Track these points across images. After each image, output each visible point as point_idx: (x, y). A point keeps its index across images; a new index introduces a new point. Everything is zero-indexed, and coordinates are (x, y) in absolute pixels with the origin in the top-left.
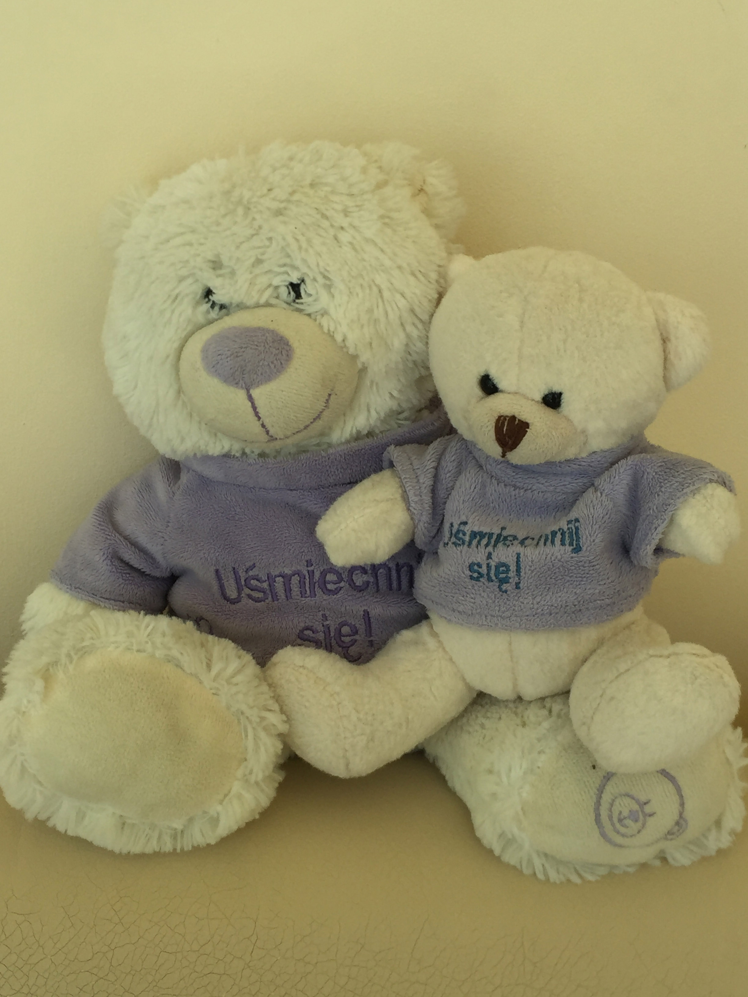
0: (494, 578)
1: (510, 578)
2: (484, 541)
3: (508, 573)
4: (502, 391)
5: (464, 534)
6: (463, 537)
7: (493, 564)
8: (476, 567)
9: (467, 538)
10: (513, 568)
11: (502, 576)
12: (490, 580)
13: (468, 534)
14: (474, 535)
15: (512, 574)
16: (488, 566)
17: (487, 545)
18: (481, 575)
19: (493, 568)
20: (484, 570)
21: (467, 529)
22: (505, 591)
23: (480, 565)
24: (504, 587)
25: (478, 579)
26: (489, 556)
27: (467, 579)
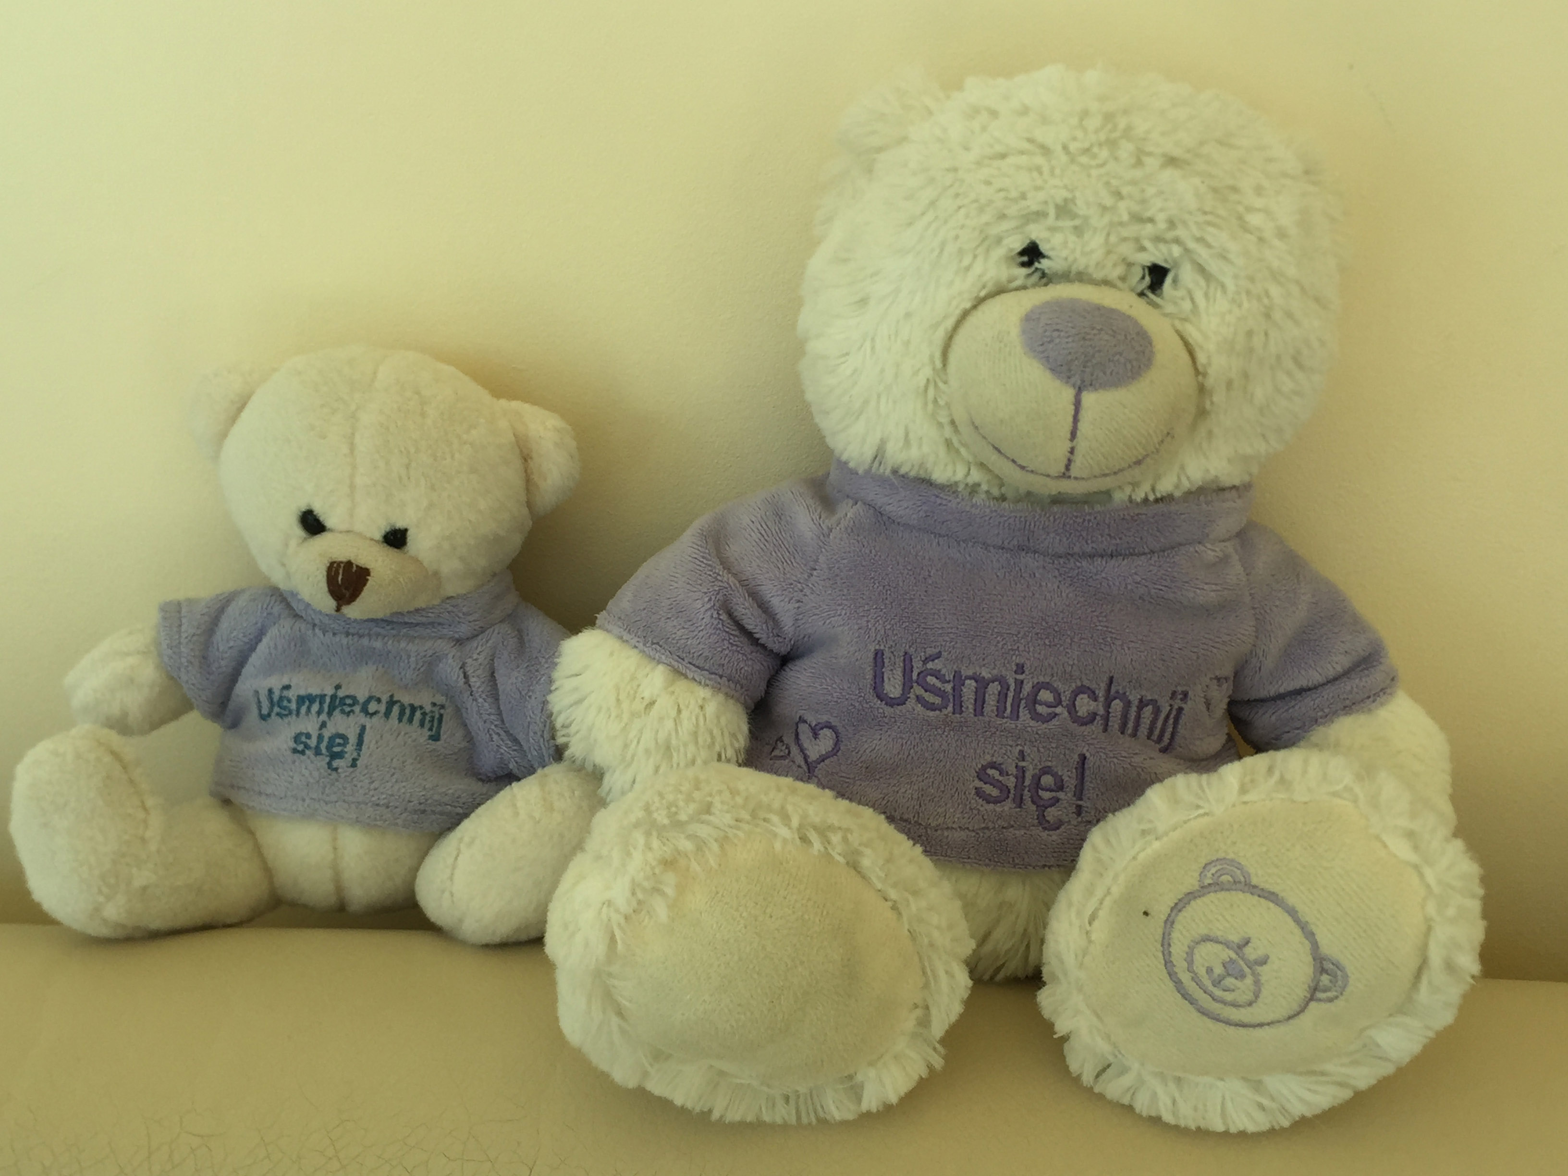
0: (324, 751)
1: (346, 753)
2: (315, 707)
4: (331, 530)
5: (289, 701)
6: (289, 704)
7: (327, 734)
8: (303, 739)
9: (293, 706)
10: (353, 739)
11: (336, 749)
12: (319, 753)
13: (294, 700)
14: (301, 700)
15: (350, 748)
16: (320, 738)
17: (319, 713)
18: (308, 747)
19: (326, 740)
20: (313, 742)
21: (293, 694)
22: (336, 769)
23: (308, 736)
24: (335, 763)
25: (303, 753)
26: (323, 725)
27: (289, 753)
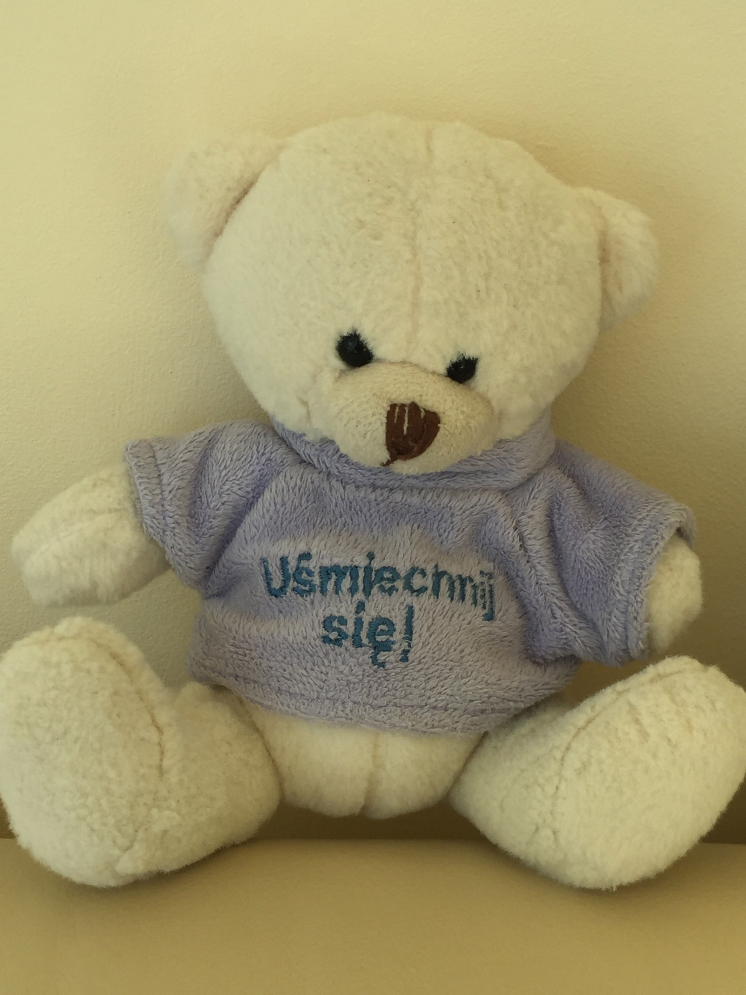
0: (365, 641)
1: (393, 643)
2: (346, 583)
3: (392, 636)
4: (379, 361)
5: (310, 573)
6: (310, 578)
7: (366, 619)
8: (335, 624)
9: (317, 580)
10: (400, 626)
11: (379, 639)
12: (358, 643)
13: (317, 571)
14: (326, 572)
15: (397, 636)
16: (359, 623)
17: (353, 590)
18: (342, 635)
19: (366, 625)
20: (350, 629)
21: (313, 565)
22: (382, 665)
23: (343, 621)
24: (382, 657)
25: (337, 642)
26: (361, 607)
27: (319, 642)
